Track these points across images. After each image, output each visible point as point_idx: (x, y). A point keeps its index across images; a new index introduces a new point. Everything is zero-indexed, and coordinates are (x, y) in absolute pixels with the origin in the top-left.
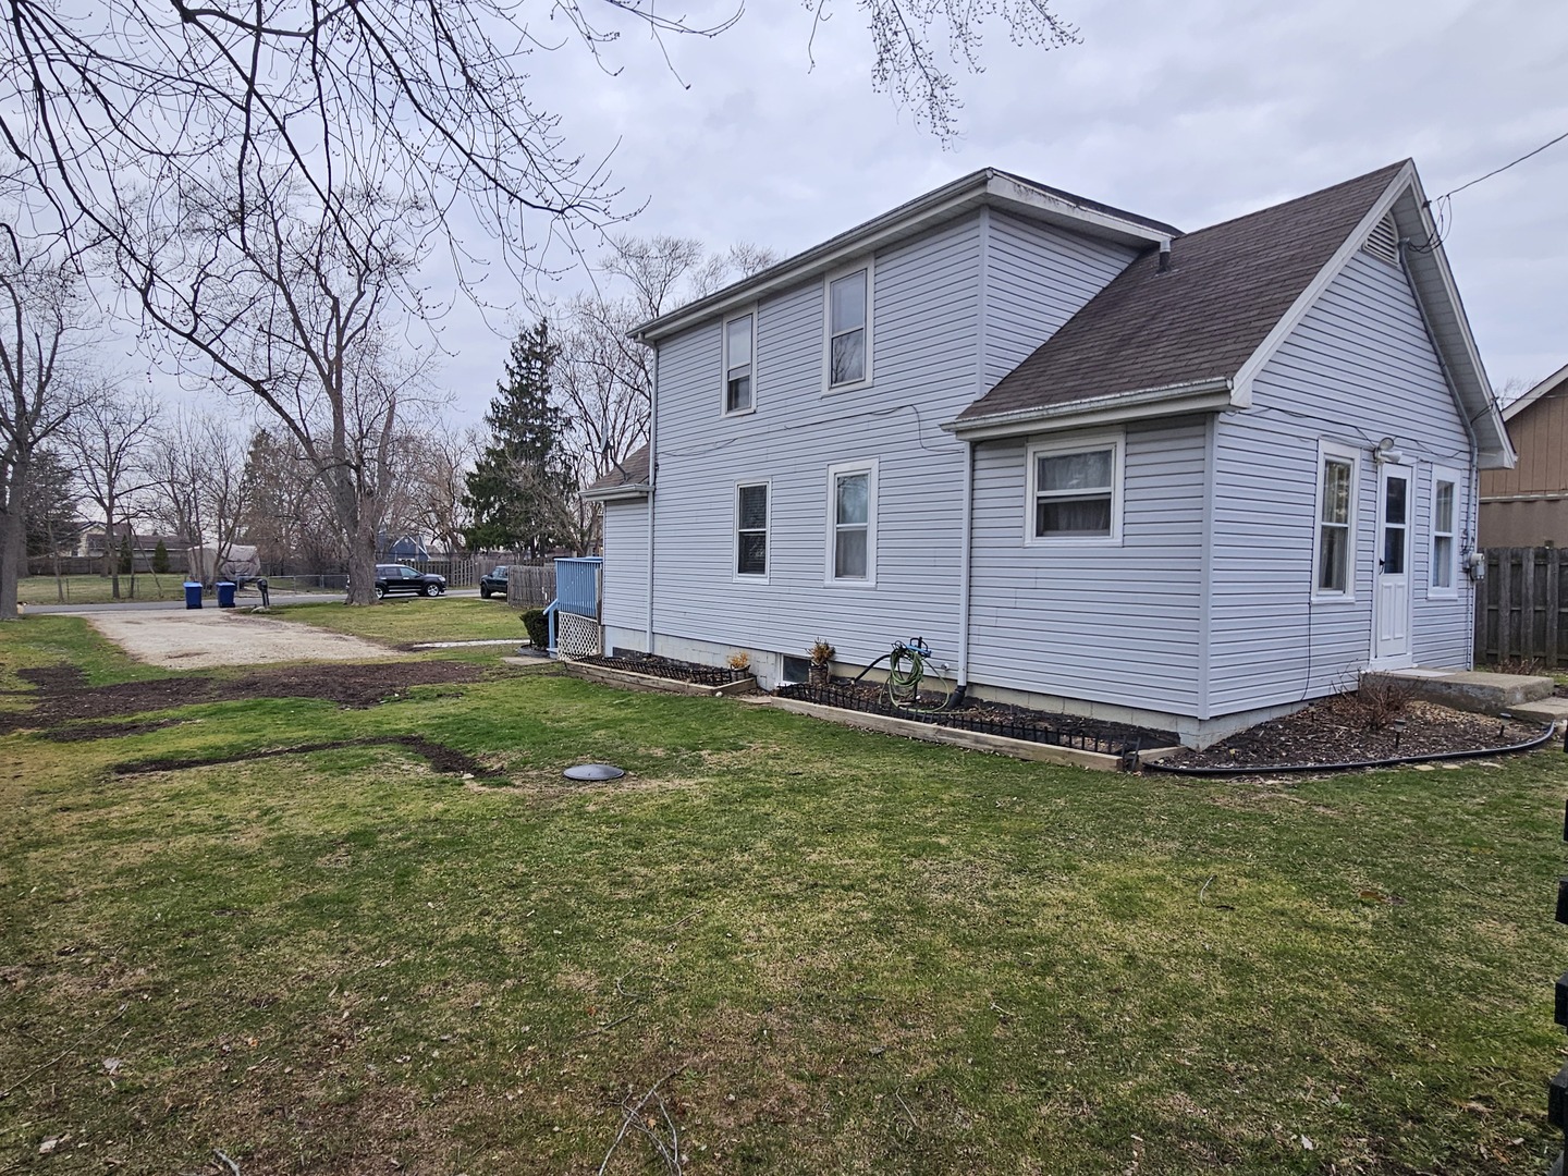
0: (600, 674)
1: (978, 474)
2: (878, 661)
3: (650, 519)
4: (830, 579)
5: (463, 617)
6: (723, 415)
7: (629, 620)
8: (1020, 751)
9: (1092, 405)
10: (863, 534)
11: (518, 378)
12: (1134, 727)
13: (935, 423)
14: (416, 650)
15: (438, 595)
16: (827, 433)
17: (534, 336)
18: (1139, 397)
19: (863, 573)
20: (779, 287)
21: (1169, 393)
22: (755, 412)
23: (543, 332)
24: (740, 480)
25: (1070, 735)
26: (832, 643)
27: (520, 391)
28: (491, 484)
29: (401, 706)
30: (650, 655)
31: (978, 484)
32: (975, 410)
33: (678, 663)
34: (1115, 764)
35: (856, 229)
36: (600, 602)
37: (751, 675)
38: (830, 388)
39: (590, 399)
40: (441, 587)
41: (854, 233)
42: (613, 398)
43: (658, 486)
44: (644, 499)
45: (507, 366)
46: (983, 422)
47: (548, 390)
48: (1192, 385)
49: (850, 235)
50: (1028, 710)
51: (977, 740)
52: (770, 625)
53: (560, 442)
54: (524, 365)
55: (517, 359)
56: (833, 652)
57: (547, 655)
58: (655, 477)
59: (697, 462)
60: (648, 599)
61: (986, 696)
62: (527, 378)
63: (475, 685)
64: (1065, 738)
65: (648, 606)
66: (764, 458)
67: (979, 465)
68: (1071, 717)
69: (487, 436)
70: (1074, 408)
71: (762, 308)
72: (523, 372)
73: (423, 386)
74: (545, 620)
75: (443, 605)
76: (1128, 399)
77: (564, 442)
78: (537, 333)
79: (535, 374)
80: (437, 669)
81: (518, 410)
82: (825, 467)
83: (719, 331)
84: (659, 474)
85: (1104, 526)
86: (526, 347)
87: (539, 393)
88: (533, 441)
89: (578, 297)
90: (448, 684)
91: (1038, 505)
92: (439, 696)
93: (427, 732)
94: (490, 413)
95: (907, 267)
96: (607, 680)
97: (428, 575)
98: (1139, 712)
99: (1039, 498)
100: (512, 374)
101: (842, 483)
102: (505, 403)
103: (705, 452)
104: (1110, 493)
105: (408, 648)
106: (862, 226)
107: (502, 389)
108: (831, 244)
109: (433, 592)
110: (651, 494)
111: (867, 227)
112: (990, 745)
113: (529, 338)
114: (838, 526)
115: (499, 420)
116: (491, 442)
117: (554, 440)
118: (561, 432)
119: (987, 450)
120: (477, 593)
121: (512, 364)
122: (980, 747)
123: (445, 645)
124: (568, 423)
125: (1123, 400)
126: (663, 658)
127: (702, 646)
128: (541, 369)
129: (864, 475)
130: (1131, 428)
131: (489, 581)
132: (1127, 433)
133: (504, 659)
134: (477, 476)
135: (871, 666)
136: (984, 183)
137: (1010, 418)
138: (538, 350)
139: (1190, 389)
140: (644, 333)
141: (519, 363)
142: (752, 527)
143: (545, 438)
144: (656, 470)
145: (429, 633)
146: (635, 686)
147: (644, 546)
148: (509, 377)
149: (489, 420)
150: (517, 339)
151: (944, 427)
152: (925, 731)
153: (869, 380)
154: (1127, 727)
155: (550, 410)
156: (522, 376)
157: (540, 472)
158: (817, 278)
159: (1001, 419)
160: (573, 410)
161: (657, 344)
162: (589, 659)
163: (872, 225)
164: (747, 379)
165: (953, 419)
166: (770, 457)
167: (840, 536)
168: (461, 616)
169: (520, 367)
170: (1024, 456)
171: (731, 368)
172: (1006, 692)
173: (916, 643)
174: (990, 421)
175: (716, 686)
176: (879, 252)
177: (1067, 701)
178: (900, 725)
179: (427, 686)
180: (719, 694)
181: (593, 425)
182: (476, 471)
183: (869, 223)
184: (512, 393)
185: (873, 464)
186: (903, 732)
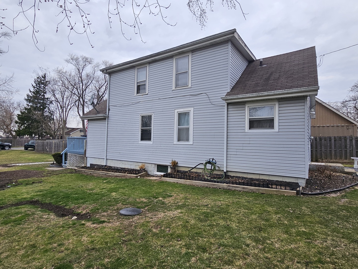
0: (90, 172)
1: (229, 112)
2: (197, 166)
3: (107, 125)
4: (176, 142)
5: (21, 156)
6: (135, 95)
7: (97, 155)
8: (260, 191)
9: (275, 93)
10: (188, 129)
11: (36, 89)
12: (284, 181)
13: (220, 97)
14: (9, 167)
15: (8, 149)
16: (175, 100)
17: (42, 78)
18: (290, 91)
19: (188, 140)
20: (157, 59)
21: (300, 90)
22: (147, 94)
23: (44, 77)
24: (141, 114)
25: (272, 185)
26: (177, 160)
27: (37, 93)
28: (26, 118)
29: (19, 188)
30: (106, 166)
31: (229, 115)
32: (228, 94)
33: (116, 168)
34: (296, 194)
35: (189, 43)
36: (86, 150)
37: (146, 171)
38: (175, 88)
39: (58, 96)
40: (10, 147)
41: (188, 44)
42: (65, 96)
43: (109, 115)
44: (105, 119)
45: (33, 85)
46: (237, 97)
47: (45, 93)
48: (308, 88)
49: (187, 45)
50: (247, 178)
51: (244, 188)
52: (153, 156)
53: (49, 107)
54: (38, 85)
55: (36, 83)
56: (177, 163)
57: (62, 167)
58: (109, 113)
59: (125, 108)
60: (105, 149)
61: (232, 174)
62: (39, 89)
63: (44, 178)
64: (270, 186)
65: (105, 151)
66: (151, 107)
67: (229, 110)
68: (262, 179)
69: (25, 104)
70: (268, 94)
71: (150, 65)
72: (38, 87)
73: (8, 87)
74: (61, 156)
75: (11, 152)
76: (287, 91)
77: (50, 107)
78: (42, 77)
79: (42, 88)
80: (25, 173)
81: (35, 98)
82: (174, 110)
83: (134, 71)
84: (110, 112)
85: (272, 126)
86: (39, 80)
87: (43, 93)
88: (40, 106)
89: (57, 68)
90: (34, 178)
91: (249, 121)
92: (33, 183)
93: (40, 198)
94: (26, 98)
95: (204, 55)
96: (92, 174)
97: (5, 143)
98: (285, 177)
99: (249, 119)
100: (34, 87)
101: (180, 114)
102: (31, 95)
103: (128, 105)
104: (274, 118)
105: (5, 166)
106: (191, 42)
107: (30, 91)
108: (180, 47)
109: (7, 148)
110: (107, 117)
111: (193, 43)
112: (249, 189)
113: (40, 78)
114: (179, 127)
115: (29, 100)
116: (26, 106)
117: (47, 106)
118: (49, 105)
119: (232, 106)
120: (23, 148)
121: (34, 85)
122: (245, 190)
123: (20, 164)
124: (51, 102)
125: (285, 92)
126: (110, 166)
127: (126, 163)
128: (43, 87)
129: (188, 112)
130: (281, 100)
131: (27, 145)
132: (279, 101)
133: (46, 168)
134: (21, 115)
135: (195, 167)
136: (233, 33)
137: (246, 96)
138: (43, 82)
139: (307, 89)
140: (106, 70)
141: (37, 85)
142: (145, 127)
143: (44, 106)
144: (109, 110)
145: (11, 161)
146: (104, 176)
147: (104, 133)
148: (33, 88)
149: (26, 99)
150: (36, 78)
151: (222, 98)
152: (223, 186)
153: (190, 86)
154: (281, 182)
155: (46, 98)
156: (37, 88)
157: (42, 115)
158: (171, 57)
159: (243, 96)
160: (53, 99)
161: (110, 74)
162: (83, 167)
163: (195, 42)
164: (145, 85)
165: (224, 96)
166: (153, 107)
167: (179, 130)
168: (20, 155)
169: (37, 86)
170: (245, 107)
171: (138, 81)
172: (239, 173)
173: (212, 160)
174: (239, 97)
175: (137, 174)
176: (193, 51)
177: (260, 175)
178: (214, 185)
179: (25, 179)
180: (139, 177)
181: (59, 103)
182: (20, 114)
183: (194, 42)
184: (33, 92)
185: (192, 109)
186: (215, 187)
